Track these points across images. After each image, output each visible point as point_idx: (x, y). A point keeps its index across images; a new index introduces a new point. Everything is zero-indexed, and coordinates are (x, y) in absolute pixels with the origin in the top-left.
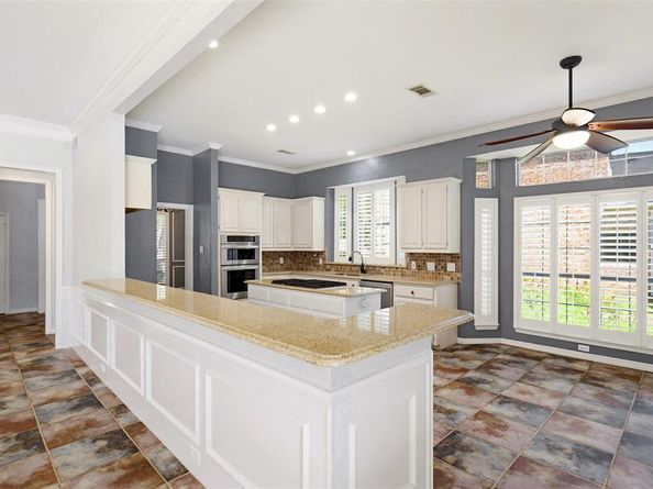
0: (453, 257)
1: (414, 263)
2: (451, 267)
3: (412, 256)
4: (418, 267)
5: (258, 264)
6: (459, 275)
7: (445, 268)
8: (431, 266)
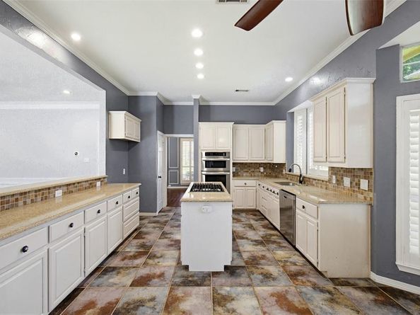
0: (366, 173)
1: (334, 177)
2: (364, 184)
3: (333, 170)
4: (337, 181)
5: (229, 171)
6: (371, 195)
7: (358, 185)
8: (347, 181)
